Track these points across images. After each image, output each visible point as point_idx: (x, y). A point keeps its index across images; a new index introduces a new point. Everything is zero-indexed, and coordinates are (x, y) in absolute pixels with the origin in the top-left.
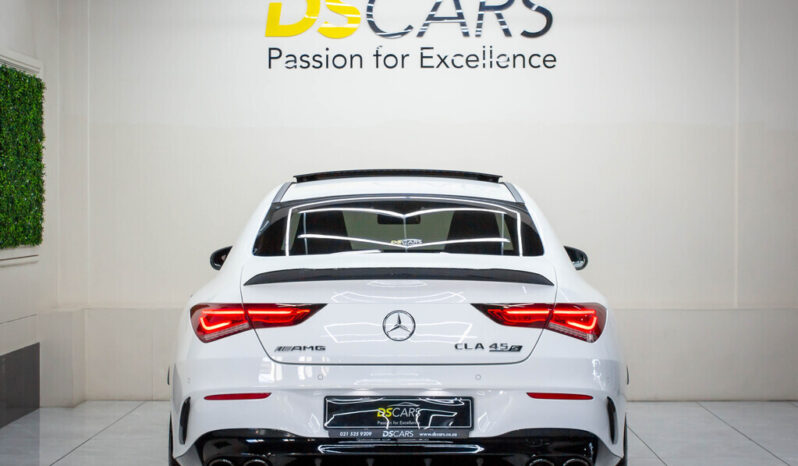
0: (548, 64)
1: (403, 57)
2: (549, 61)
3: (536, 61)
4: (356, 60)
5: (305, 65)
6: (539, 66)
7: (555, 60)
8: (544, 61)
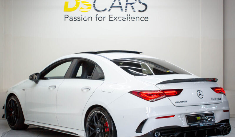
0: (146, 20)
1: (104, 18)
2: (146, 19)
3: (143, 19)
4: (90, 18)
5: (75, 20)
6: (143, 20)
7: (148, 19)
8: (145, 19)
